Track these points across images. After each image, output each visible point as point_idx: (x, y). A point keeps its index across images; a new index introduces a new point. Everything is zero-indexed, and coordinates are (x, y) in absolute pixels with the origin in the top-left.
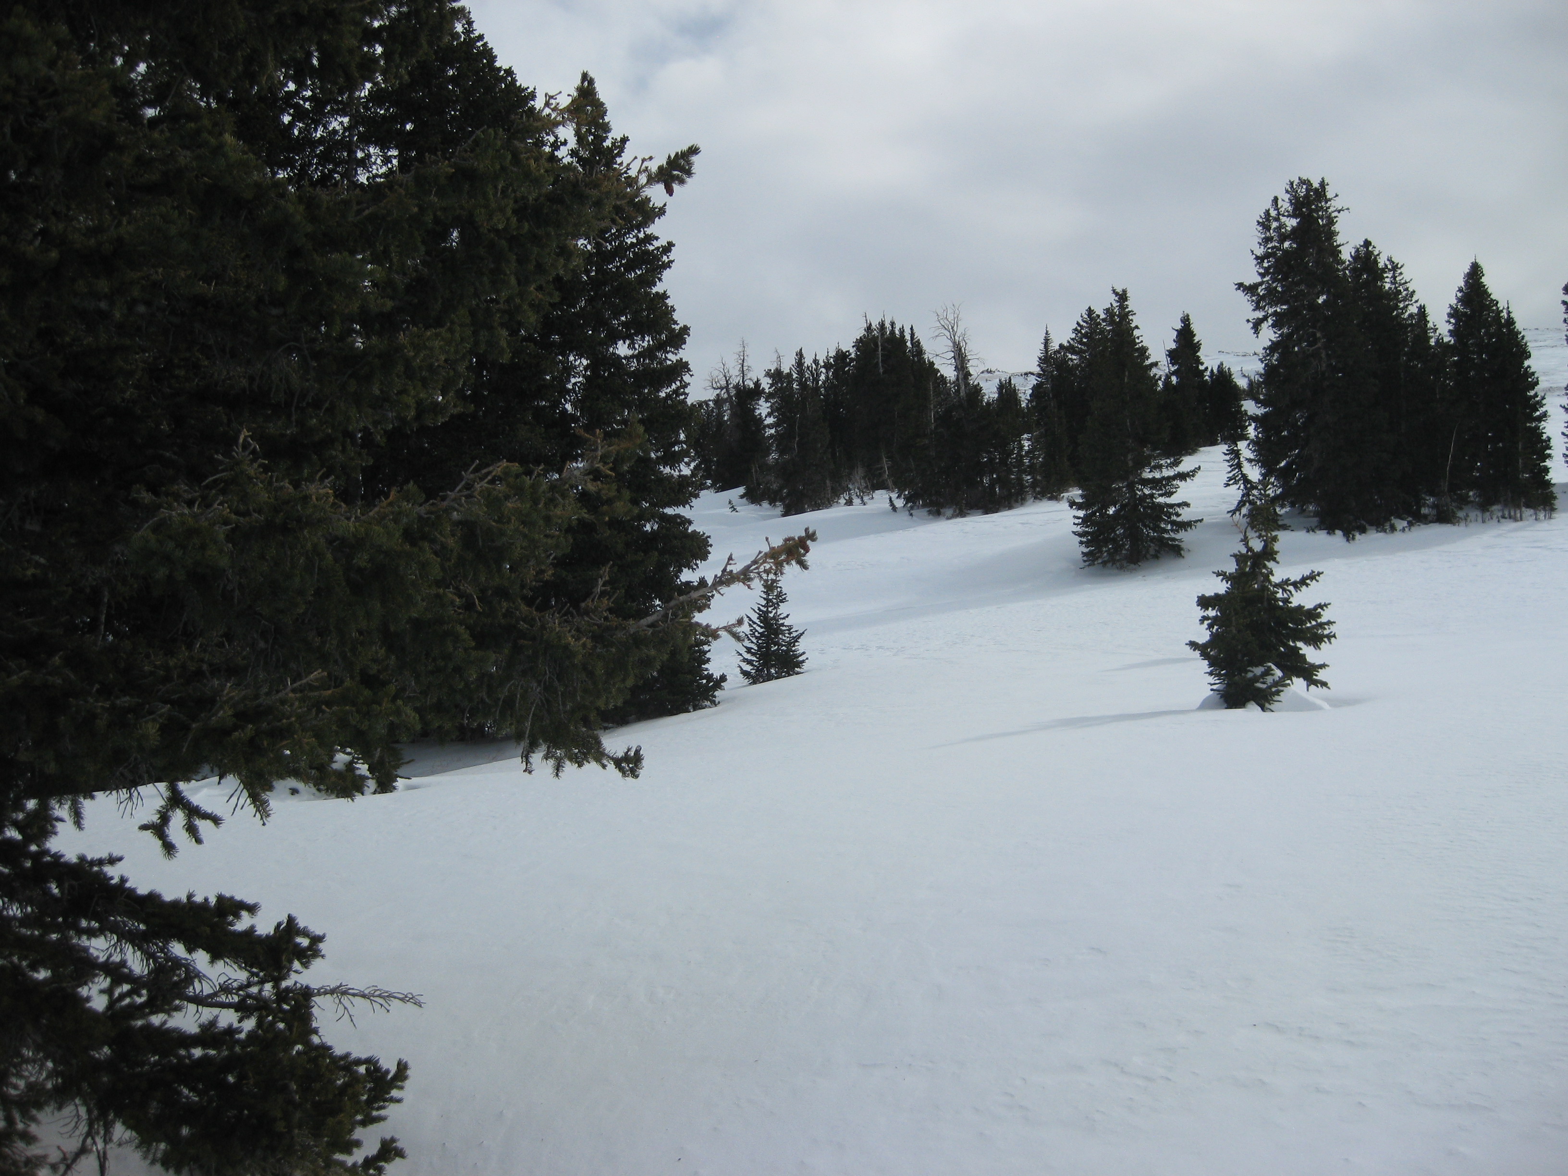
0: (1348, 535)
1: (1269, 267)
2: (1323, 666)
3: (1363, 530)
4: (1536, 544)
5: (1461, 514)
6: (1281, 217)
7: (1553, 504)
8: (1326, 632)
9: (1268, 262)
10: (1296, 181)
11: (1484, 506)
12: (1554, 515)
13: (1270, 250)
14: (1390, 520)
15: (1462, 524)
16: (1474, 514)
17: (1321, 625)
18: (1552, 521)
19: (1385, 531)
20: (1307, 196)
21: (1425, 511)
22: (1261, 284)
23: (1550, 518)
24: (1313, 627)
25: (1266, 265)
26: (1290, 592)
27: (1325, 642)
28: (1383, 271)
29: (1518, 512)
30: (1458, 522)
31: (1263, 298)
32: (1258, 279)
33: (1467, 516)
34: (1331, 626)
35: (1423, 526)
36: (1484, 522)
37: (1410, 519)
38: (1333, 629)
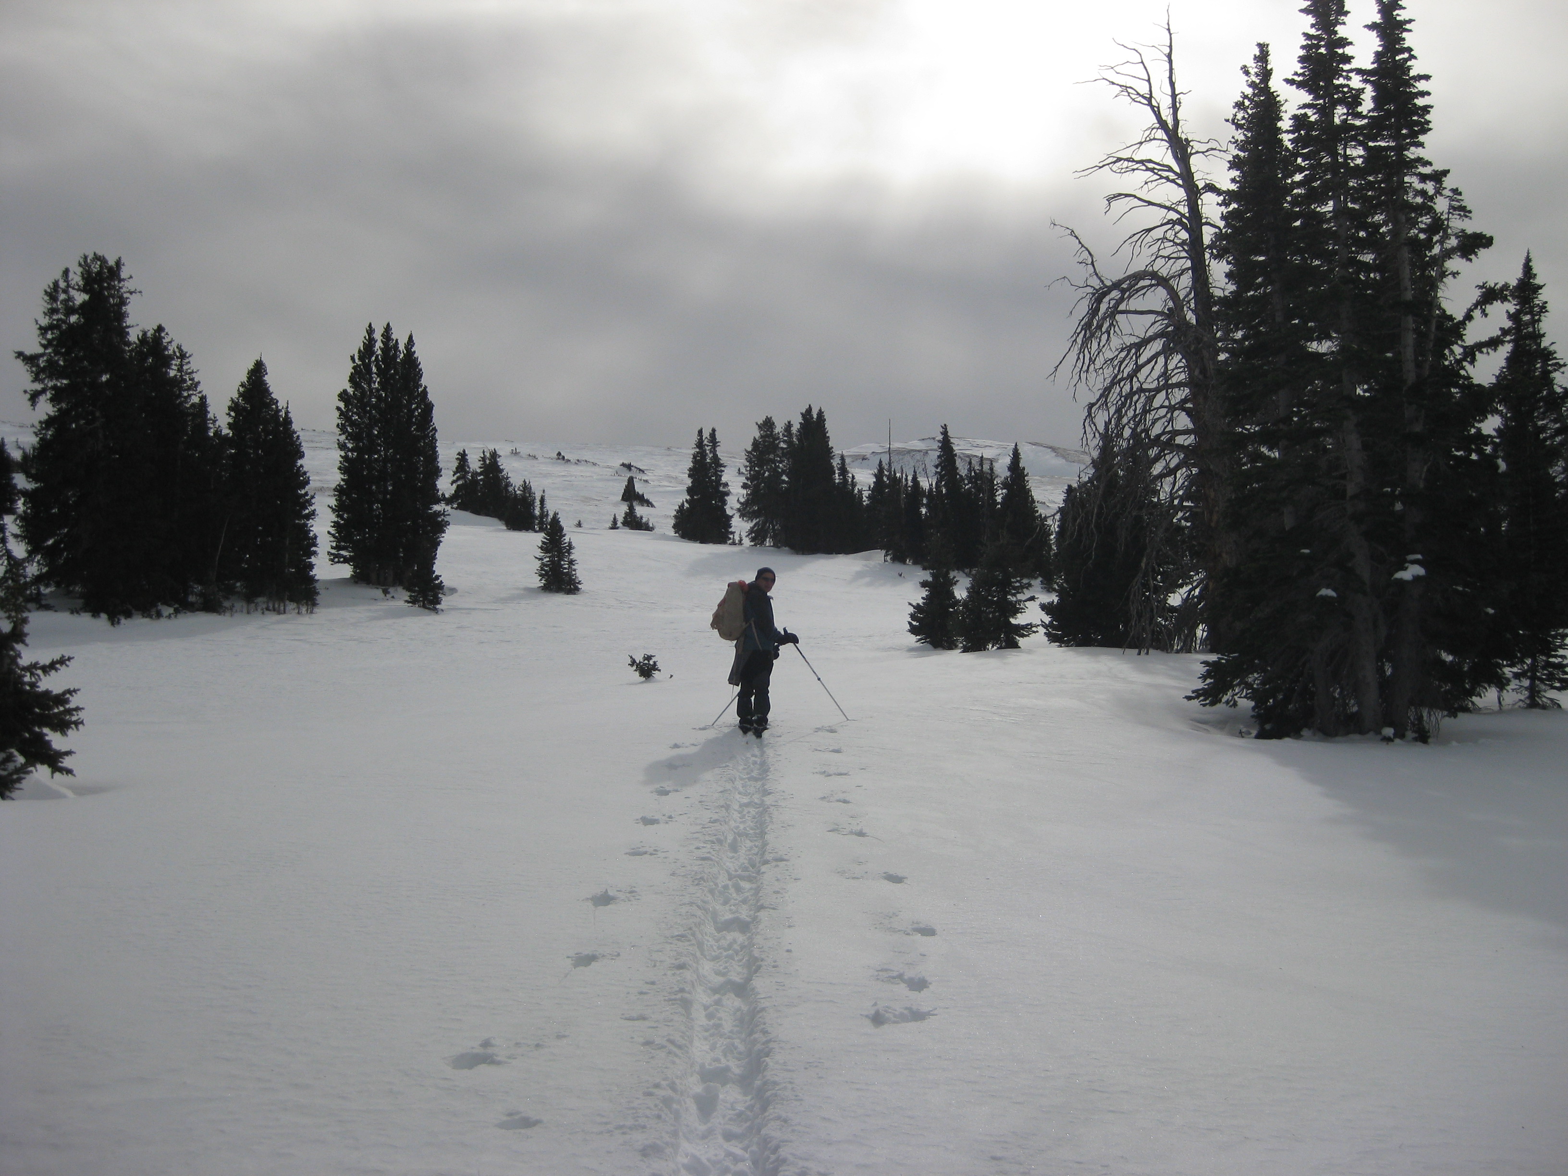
0: (113, 620)
1: (53, 339)
2: (69, 753)
3: (128, 615)
4: (297, 637)
5: (227, 604)
6: (70, 289)
7: (315, 599)
8: (74, 718)
9: (52, 334)
10: (91, 257)
11: (250, 598)
12: (316, 610)
13: (55, 322)
14: (156, 606)
15: (228, 614)
16: (239, 605)
17: (69, 712)
18: (313, 615)
19: (150, 617)
20: (99, 273)
21: (192, 599)
22: (42, 355)
23: (312, 612)
24: (61, 713)
25: (49, 336)
26: (39, 676)
27: (73, 729)
28: (170, 358)
29: (282, 605)
30: (224, 612)
31: (43, 370)
32: (41, 350)
33: (233, 606)
34: (80, 713)
35: (189, 614)
36: (248, 613)
37: (176, 606)
38: (82, 715)
